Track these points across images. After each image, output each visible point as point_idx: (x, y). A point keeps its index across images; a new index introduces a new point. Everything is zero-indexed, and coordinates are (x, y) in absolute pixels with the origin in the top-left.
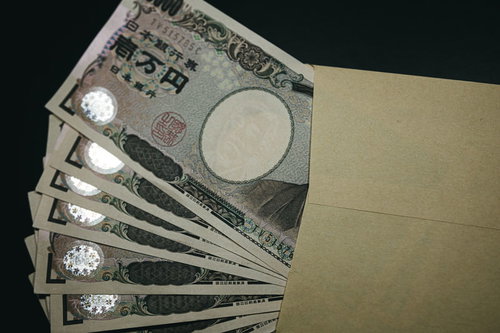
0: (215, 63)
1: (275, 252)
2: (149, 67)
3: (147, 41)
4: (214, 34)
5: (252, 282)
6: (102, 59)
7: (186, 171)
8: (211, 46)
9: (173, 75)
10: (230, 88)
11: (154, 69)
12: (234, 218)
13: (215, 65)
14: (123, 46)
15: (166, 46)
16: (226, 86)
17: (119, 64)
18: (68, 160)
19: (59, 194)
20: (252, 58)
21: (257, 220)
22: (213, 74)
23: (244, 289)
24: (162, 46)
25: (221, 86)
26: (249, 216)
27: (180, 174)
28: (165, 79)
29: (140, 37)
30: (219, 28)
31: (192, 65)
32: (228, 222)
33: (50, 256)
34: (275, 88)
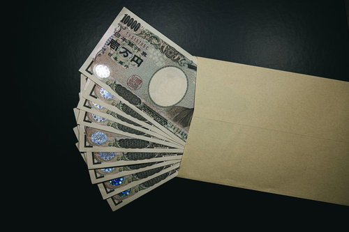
0: (155, 54)
1: (180, 136)
2: (126, 54)
3: (124, 42)
4: (154, 41)
5: (170, 148)
6: (104, 49)
7: (143, 101)
8: (153, 46)
9: (136, 59)
10: (161, 65)
11: (127, 55)
12: (163, 122)
13: (154, 55)
14: (113, 44)
15: (133, 45)
16: (159, 64)
17: (112, 53)
18: (91, 95)
19: (88, 110)
20: (171, 53)
21: (173, 123)
22: (154, 59)
23: (167, 150)
24: (131, 44)
25: (157, 64)
26: (169, 121)
27: (140, 102)
28: (133, 60)
29: (121, 40)
30: (157, 38)
31: (144, 54)
32: (161, 123)
33: (85, 136)
34: (180, 67)
